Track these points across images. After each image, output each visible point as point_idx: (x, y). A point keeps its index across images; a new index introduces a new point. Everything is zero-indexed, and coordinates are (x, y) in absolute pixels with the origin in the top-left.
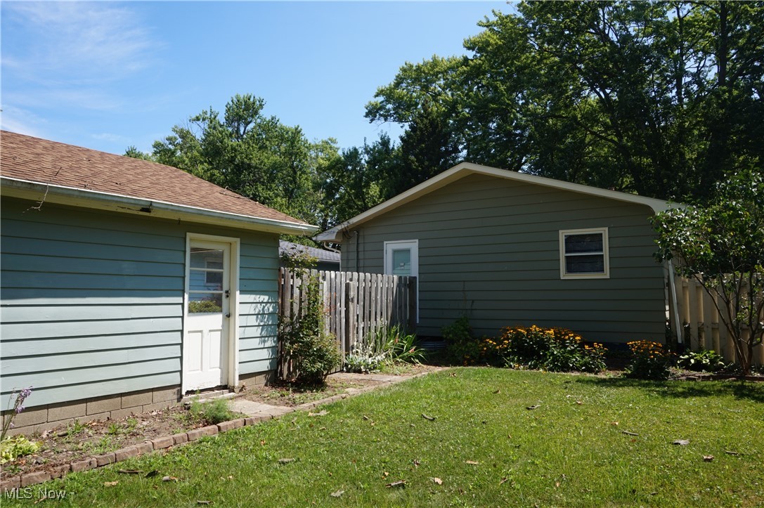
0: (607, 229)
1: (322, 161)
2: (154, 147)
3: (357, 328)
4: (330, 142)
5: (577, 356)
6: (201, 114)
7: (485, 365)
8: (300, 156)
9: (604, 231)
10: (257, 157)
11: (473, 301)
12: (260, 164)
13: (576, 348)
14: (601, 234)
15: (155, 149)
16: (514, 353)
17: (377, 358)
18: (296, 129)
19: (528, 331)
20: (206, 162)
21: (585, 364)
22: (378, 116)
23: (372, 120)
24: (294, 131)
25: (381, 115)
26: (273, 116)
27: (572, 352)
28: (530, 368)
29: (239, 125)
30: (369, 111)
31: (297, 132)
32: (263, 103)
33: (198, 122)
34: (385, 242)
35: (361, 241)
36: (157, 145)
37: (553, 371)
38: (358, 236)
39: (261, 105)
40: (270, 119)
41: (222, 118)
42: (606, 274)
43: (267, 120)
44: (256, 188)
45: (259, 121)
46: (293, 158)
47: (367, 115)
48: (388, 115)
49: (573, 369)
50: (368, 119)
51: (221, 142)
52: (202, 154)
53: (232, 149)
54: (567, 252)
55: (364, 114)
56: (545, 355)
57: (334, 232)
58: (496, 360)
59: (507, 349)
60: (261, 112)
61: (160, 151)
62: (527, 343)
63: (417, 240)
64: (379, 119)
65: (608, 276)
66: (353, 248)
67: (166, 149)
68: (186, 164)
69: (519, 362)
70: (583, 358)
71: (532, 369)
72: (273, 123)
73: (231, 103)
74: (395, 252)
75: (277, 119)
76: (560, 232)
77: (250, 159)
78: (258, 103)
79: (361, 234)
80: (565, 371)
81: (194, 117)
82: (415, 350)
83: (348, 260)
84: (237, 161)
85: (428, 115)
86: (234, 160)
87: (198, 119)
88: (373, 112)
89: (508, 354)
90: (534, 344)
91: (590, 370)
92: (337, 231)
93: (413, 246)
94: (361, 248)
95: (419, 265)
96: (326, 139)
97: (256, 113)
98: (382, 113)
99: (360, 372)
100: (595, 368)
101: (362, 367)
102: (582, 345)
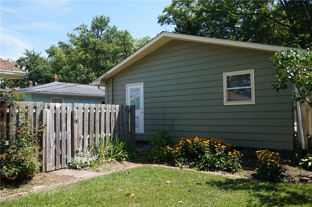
0: (253, 70)
1: (136, 47)
2: (59, 44)
3: (83, 139)
4: (147, 38)
5: (222, 159)
6: (80, 26)
7: (163, 164)
8: (129, 45)
9: (252, 72)
10: (106, 46)
11: (173, 120)
12: (108, 50)
13: (222, 154)
14: (250, 74)
15: (59, 45)
16: (183, 156)
17: (89, 159)
18: (126, 31)
19: (193, 141)
20: (83, 50)
21: (227, 166)
22: (165, 23)
23: (162, 25)
24: (125, 33)
25: (166, 21)
26: (114, 25)
27: (219, 157)
28: (191, 167)
29: (98, 31)
30: (159, 20)
31: (127, 33)
32: (109, 19)
33: (78, 30)
34: (126, 85)
35: (114, 85)
36: (60, 43)
37: (204, 170)
38: (113, 82)
39: (108, 20)
40: (113, 27)
41: (89, 28)
42: (253, 102)
43: (112, 28)
44: (106, 62)
45: (107, 28)
46: (126, 46)
47: (159, 22)
48: (170, 22)
49: (218, 169)
50: (160, 24)
51: (88, 40)
52: (81, 47)
53: (93, 43)
54: (228, 87)
55: (158, 22)
56: (201, 158)
57: (99, 80)
58: (170, 160)
59: (178, 153)
60: (109, 24)
61: (61, 46)
62: (191, 149)
63: (143, 83)
64: (165, 24)
65: (254, 103)
66: (111, 89)
67: (64, 45)
68: (75, 52)
69: (185, 163)
70: (226, 161)
71: (192, 168)
72: (114, 29)
73: (93, 20)
74: (132, 90)
75: (116, 27)
76: (224, 74)
77: (103, 47)
78: (107, 19)
79: (114, 80)
80: (212, 171)
81: (76, 28)
82: (122, 153)
83: (108, 96)
84: (96, 49)
85: (187, 19)
86: (95, 49)
87: (78, 29)
88: (162, 20)
89: (179, 157)
90: (196, 150)
91: (229, 171)
92: (101, 79)
93: (140, 86)
94: (114, 89)
95: (144, 98)
96: (145, 37)
97: (106, 24)
98: (166, 20)
99: (75, 168)
100: (233, 168)
101: (78, 166)
102: (226, 152)
